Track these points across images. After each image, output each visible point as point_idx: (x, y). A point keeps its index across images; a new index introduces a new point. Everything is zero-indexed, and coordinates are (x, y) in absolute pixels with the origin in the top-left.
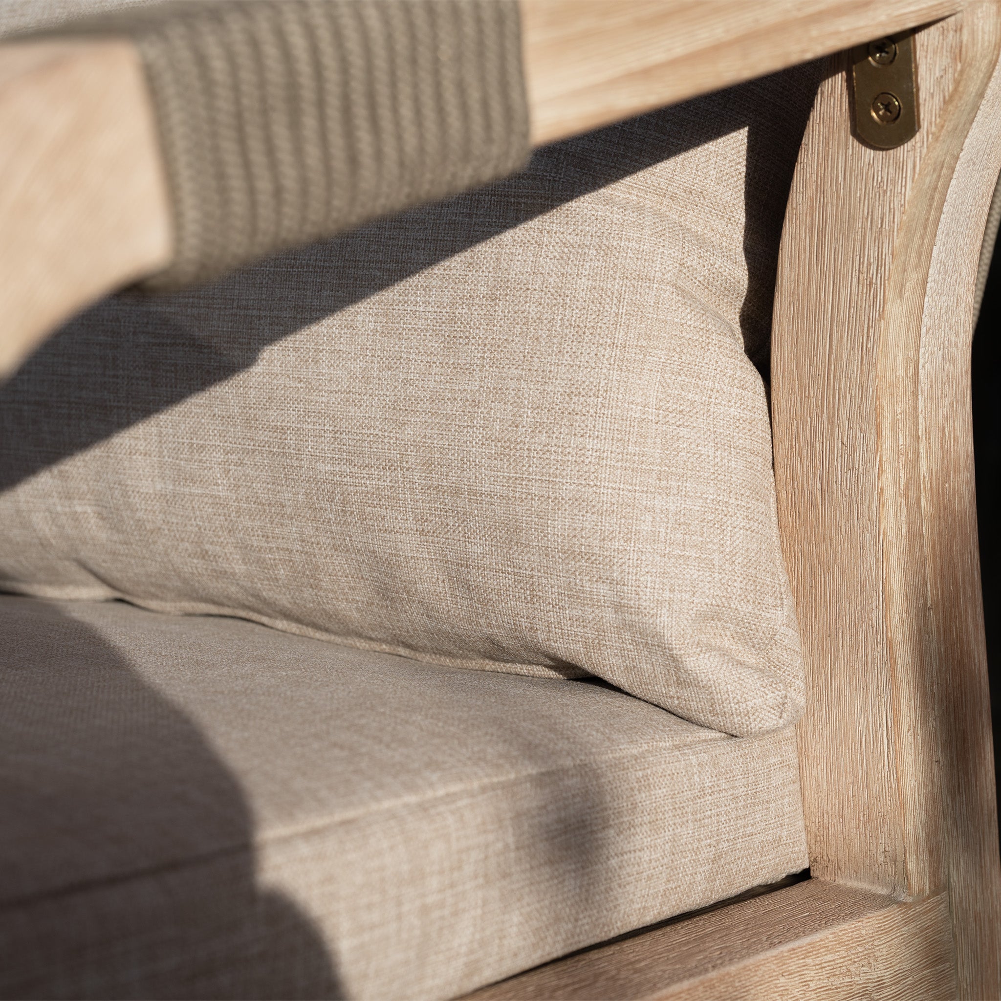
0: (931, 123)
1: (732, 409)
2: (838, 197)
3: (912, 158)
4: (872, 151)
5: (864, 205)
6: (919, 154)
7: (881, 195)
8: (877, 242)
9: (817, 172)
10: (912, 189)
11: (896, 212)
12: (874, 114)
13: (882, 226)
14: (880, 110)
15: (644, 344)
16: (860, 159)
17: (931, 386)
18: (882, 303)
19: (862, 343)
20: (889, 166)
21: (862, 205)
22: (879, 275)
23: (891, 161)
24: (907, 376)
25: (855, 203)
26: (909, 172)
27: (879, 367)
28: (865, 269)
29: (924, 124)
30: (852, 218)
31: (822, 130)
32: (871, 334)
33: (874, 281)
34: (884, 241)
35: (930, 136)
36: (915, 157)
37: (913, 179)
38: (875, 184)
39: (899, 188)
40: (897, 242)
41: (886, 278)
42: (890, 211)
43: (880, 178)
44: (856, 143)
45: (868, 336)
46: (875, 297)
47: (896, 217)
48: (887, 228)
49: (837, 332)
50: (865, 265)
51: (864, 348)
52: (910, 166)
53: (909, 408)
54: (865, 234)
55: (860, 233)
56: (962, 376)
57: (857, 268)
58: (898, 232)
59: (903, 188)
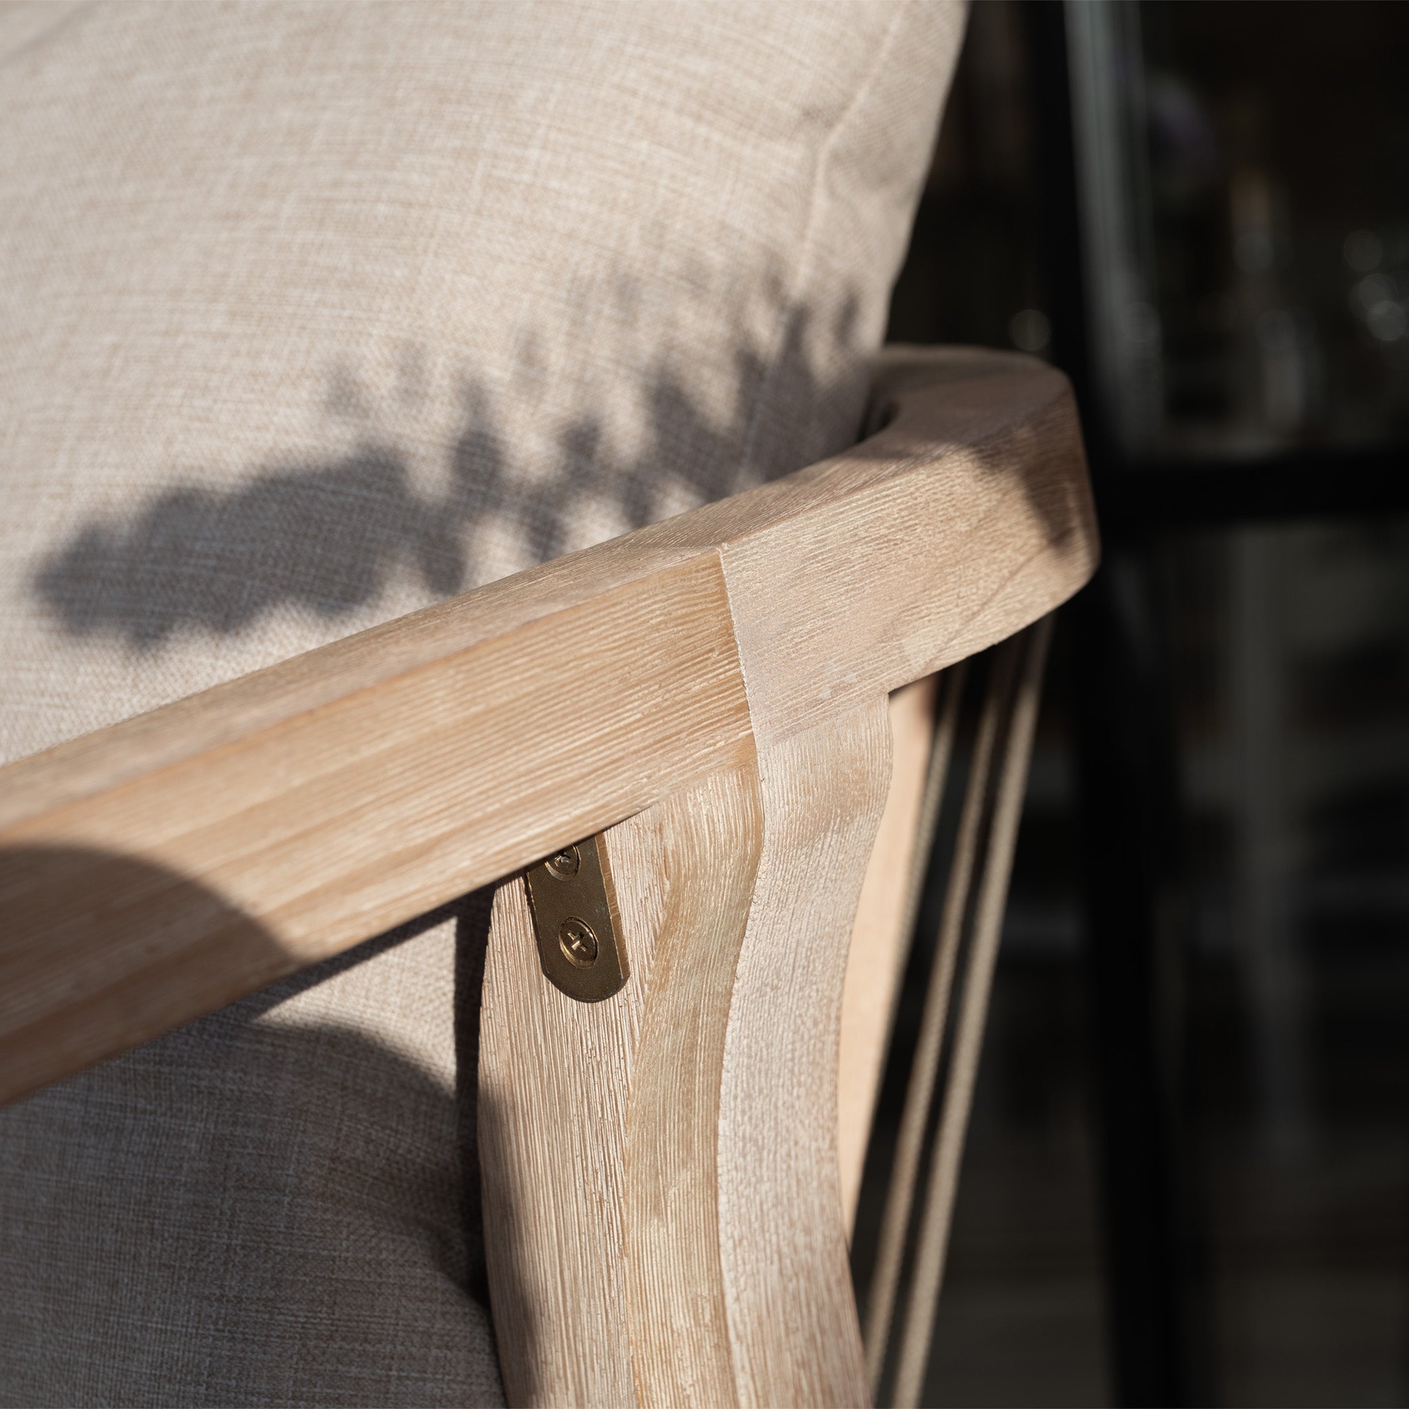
0: (643, 966)
1: (429, 1385)
2: (541, 1065)
3: (627, 1018)
4: (574, 1001)
5: (575, 1082)
6: (635, 1012)
7: (595, 1068)
8: (600, 1138)
9: (509, 1025)
10: (635, 1063)
11: (619, 1097)
12: (563, 948)
13: (603, 1115)
14: (573, 942)
15: (272, 1294)
16: (560, 1011)
17: (760, 1324)
18: (620, 1232)
19: (604, 1289)
20: (598, 1027)
21: (573, 1080)
22: (610, 1189)
23: (601, 1019)
24: (697, 1324)
25: (563, 1077)
26: (626, 1038)
27: (631, 1327)
28: (591, 1178)
29: (634, 969)
30: (563, 1099)
31: (505, 962)
32: (613, 1277)
33: (605, 1197)
34: (609, 1137)
35: (646, 986)
36: (631, 1017)
37: (633, 1048)
38: (585, 1051)
39: (617, 1061)
40: (627, 1142)
41: (621, 1195)
42: (610, 1095)
43: (590, 1043)
44: (552, 987)
45: (609, 1280)
46: (610, 1223)
47: (619, 1104)
48: (610, 1119)
49: (569, 1269)
50: (590, 1172)
51: (607, 1297)
52: (626, 1030)
53: (711, 1372)
54: (583, 1126)
55: (576, 1123)
56: (829, 1290)
57: (581, 1175)
58: (625, 1127)
59: (622, 1061)
